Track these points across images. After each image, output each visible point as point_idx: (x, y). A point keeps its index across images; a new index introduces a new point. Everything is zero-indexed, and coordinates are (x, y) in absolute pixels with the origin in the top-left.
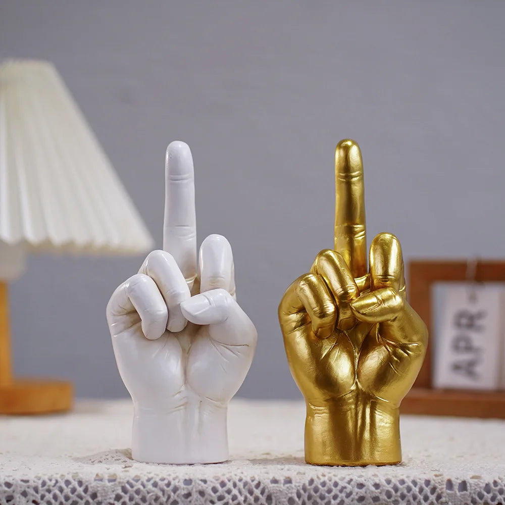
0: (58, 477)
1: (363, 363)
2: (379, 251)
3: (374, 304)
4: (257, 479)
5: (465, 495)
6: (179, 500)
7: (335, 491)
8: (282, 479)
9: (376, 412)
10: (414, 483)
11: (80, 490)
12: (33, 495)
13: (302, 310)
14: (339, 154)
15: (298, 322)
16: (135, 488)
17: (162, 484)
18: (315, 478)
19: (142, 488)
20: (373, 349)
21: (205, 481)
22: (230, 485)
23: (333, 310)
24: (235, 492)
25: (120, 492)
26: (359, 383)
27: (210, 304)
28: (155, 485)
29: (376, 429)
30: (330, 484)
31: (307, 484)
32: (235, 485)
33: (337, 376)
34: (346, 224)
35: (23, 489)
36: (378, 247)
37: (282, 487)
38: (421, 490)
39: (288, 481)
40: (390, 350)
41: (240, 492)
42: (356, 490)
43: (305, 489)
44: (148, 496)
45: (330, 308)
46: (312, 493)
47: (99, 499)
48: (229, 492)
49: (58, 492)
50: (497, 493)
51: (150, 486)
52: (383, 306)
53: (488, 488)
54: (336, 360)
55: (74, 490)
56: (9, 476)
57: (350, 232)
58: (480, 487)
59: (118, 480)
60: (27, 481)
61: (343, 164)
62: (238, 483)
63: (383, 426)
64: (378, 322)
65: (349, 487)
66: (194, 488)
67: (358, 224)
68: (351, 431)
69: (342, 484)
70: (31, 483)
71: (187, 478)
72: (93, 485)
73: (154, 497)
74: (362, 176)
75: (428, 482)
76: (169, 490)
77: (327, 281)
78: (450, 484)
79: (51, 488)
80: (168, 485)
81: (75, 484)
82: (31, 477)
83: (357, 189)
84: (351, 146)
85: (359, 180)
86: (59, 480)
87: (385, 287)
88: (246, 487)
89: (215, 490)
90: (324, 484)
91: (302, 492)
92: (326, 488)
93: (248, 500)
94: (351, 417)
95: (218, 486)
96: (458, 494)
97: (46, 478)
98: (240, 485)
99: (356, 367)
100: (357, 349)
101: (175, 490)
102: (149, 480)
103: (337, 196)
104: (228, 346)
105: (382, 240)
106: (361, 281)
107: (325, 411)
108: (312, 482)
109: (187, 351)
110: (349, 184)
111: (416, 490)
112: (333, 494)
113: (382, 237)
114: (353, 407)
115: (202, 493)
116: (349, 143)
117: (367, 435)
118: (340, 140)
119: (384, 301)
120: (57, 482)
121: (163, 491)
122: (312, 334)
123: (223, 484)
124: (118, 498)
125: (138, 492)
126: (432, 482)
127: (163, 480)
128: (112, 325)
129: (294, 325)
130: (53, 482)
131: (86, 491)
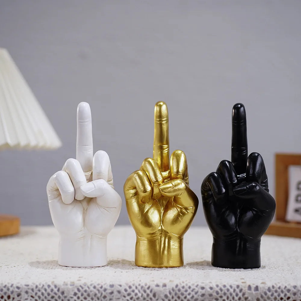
0: (44, 283)
1: (165, 216)
2: (175, 160)
3: (171, 187)
4: (148, 284)
5: (257, 293)
6: (107, 295)
7: (189, 291)
8: (161, 285)
9: (171, 241)
10: (231, 287)
11: (55, 290)
12: (31, 293)
13: (135, 188)
14: (156, 109)
15: (133, 194)
16: (84, 289)
17: (98, 287)
18: (179, 284)
19: (87, 289)
20: (170, 209)
21: (121, 286)
22: (134, 288)
23: (150, 190)
24: (136, 291)
25: (76, 291)
26: (162, 226)
27: (95, 187)
28: (95, 287)
29: (171, 249)
30: (187, 287)
31: (174, 287)
32: (136, 288)
33: (152, 222)
34: (159, 145)
35: (26, 290)
36: (175, 158)
37: (161, 289)
38: (234, 291)
39: (165, 285)
40: (178, 210)
41: (139, 291)
42: (200, 290)
43: (173, 290)
44: (91, 294)
45: (149, 188)
46: (177, 292)
47: (65, 295)
48: (133, 291)
49: (44, 291)
50: (274, 292)
51: (92, 288)
52: (175, 188)
53: (269, 290)
54: (152, 214)
55: (52, 290)
56: (18, 283)
57: (161, 148)
58: (265, 289)
59: (75, 285)
60: (28, 286)
61: (158, 114)
62: (138, 286)
63: (174, 248)
64: (173, 196)
65: (197, 289)
66: (115, 289)
67: (165, 145)
68: (158, 250)
69: (192, 287)
70: (30, 287)
71: (111, 283)
72: (62, 288)
73: (94, 294)
74: (167, 120)
75: (238, 287)
76: (102, 290)
77: (148, 174)
78: (250, 287)
79: (41, 289)
80: (101, 287)
81: (52, 287)
82: (30, 283)
83: (165, 127)
84: (163, 105)
85: (166, 123)
86: (45, 285)
87: (177, 178)
88: (143, 289)
89: (126, 290)
90: (183, 287)
91: (172, 291)
92: (184, 290)
93: (143, 296)
94: (158, 243)
95: (128, 288)
96: (254, 292)
97: (38, 284)
98: (139, 288)
99: (162, 218)
100: (162, 209)
101: (105, 290)
102: (91, 285)
103: (155, 131)
104: (105, 208)
105: (176, 154)
106: (165, 174)
107: (146, 239)
108: (177, 286)
109: (86, 209)
110: (161, 125)
111: (232, 290)
112: (188, 293)
113: (176, 152)
114: (159, 238)
115: (119, 292)
116: (162, 103)
117: (166, 252)
118: (157, 102)
119: (176, 186)
120: (43, 286)
121: (99, 290)
122: (140, 200)
123: (130, 287)
124: (75, 294)
125: (86, 291)
126: (240, 287)
127: (99, 285)
128: (49, 195)
129: (131, 195)
130: (42, 286)
131: (58, 290)
